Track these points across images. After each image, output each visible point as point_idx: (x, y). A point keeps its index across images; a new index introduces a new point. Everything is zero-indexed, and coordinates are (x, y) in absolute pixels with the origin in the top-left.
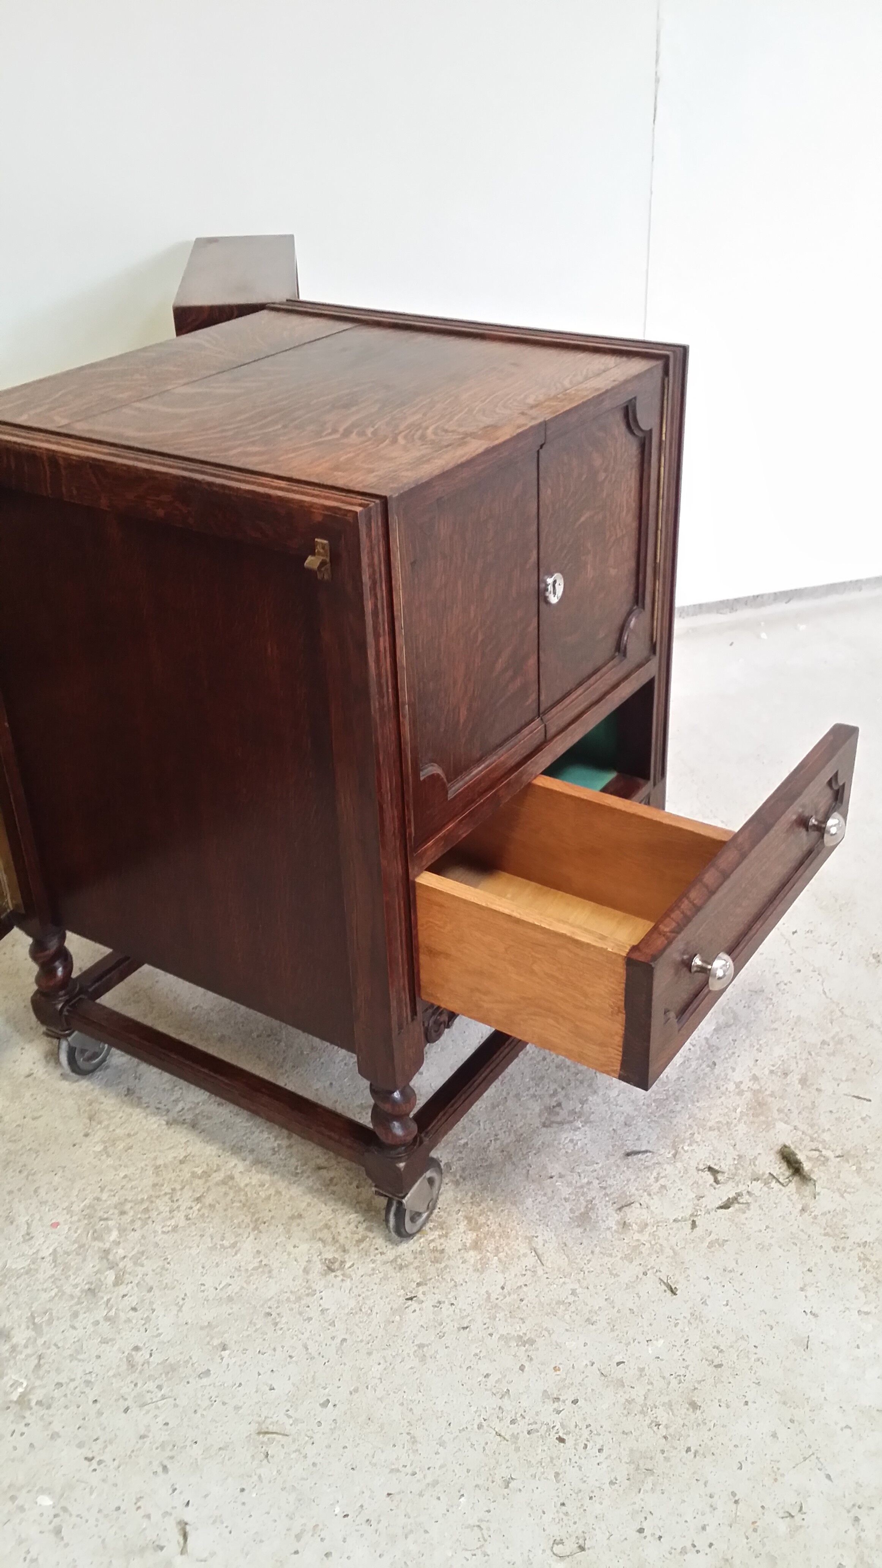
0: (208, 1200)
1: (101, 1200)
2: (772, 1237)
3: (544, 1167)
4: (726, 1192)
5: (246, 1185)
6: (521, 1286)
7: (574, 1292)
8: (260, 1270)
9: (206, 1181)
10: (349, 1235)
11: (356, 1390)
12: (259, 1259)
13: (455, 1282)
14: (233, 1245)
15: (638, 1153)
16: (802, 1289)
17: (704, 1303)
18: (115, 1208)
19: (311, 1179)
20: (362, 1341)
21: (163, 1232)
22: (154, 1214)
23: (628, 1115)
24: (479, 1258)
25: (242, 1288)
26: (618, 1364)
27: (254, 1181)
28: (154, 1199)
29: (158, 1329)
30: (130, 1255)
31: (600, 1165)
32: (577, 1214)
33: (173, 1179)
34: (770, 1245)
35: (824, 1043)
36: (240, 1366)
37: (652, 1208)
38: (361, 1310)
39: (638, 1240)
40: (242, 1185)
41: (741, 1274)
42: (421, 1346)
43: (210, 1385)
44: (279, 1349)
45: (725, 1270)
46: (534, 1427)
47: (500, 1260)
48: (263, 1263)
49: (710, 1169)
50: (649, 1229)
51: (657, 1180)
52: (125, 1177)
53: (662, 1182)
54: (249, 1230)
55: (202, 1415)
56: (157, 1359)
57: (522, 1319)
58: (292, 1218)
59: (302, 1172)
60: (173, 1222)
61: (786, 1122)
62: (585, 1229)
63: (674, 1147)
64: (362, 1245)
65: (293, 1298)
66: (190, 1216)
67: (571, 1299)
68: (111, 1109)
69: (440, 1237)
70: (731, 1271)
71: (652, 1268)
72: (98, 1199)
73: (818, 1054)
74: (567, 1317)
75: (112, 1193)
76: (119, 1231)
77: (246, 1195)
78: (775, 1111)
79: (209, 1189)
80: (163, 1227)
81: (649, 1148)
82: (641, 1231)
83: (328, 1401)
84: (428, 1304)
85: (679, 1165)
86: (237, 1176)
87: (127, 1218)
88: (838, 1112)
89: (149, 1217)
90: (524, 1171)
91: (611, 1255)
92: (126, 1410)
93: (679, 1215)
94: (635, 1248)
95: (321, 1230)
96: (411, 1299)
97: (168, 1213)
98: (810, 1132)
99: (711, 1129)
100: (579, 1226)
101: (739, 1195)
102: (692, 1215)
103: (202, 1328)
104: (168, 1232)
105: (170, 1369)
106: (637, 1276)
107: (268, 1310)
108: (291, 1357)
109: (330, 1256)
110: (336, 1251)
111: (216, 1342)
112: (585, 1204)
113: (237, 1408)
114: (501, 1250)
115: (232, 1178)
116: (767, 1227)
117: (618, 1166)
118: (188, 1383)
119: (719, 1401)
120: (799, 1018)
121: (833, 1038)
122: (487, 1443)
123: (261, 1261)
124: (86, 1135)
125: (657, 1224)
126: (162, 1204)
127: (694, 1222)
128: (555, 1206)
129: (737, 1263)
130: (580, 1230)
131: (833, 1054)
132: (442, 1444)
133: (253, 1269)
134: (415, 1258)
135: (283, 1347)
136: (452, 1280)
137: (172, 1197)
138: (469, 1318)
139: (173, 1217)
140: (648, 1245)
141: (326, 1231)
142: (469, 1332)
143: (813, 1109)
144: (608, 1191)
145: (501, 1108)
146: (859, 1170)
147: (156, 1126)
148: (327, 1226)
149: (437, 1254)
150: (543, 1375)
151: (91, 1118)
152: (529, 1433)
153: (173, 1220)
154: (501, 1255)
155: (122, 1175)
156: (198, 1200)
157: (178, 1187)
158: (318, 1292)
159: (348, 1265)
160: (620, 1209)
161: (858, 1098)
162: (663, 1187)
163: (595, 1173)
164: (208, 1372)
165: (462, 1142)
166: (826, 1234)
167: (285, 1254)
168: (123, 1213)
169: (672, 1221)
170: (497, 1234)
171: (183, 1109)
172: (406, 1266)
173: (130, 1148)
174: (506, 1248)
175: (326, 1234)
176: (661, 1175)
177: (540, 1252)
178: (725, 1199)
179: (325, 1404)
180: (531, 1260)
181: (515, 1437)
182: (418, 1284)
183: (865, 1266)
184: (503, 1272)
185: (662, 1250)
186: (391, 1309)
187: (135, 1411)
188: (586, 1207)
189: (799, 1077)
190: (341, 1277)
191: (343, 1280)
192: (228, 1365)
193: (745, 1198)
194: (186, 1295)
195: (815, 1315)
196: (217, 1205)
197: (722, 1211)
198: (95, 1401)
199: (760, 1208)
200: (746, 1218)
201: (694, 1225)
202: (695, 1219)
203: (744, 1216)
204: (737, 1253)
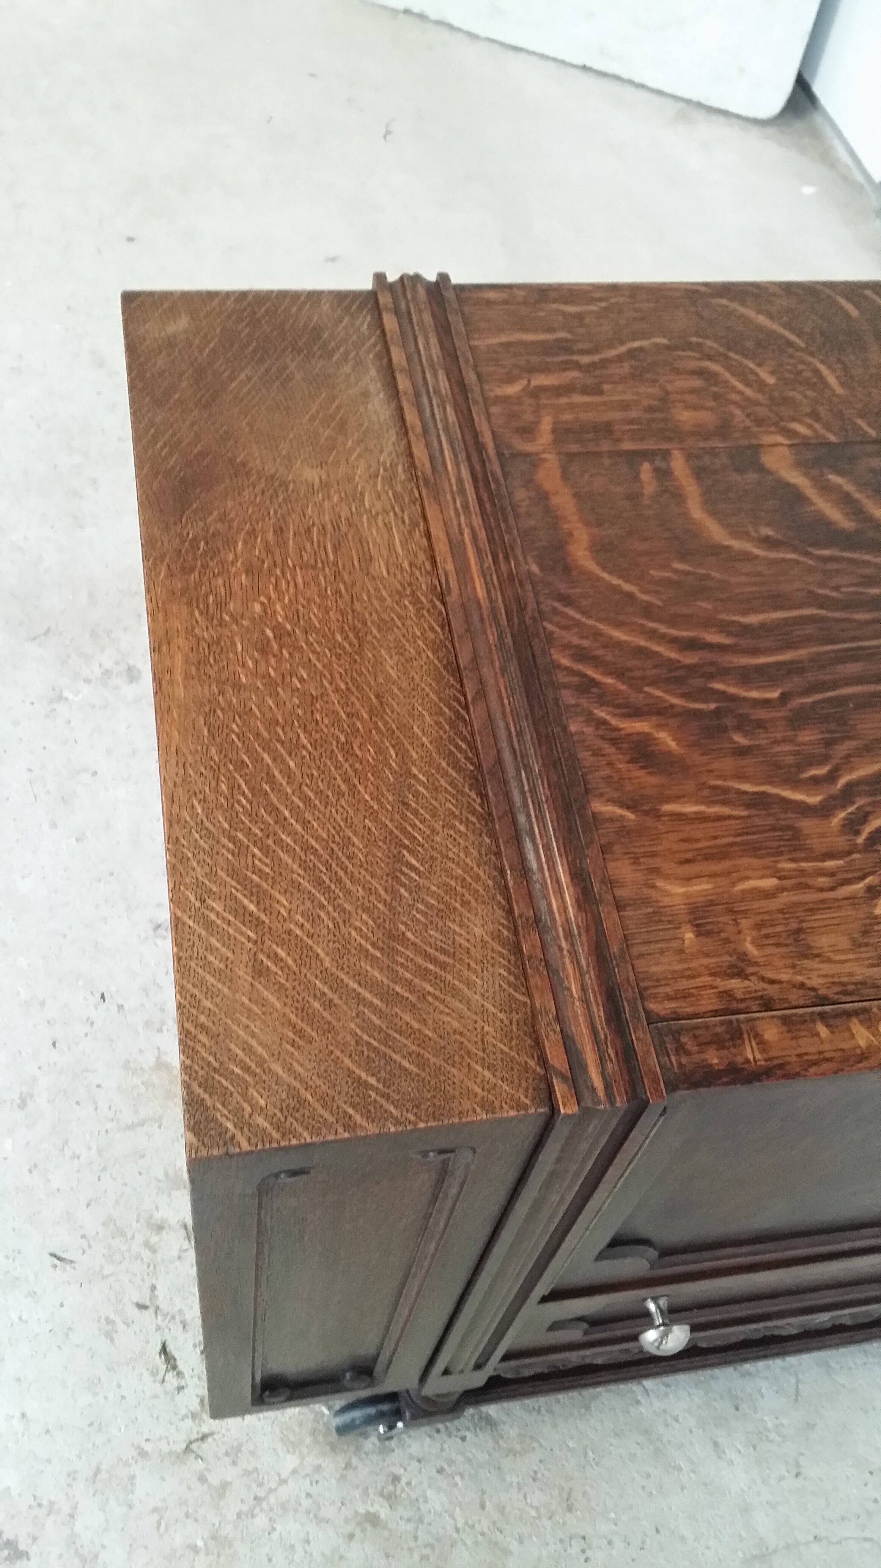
6: (95, 1104)
7: (76, 1156)
13: (115, 1040)
16: (23, 1415)
17: (30, 1295)
20: (61, 951)
34: (95, 1394)
36: (56, 852)
38: (96, 952)
39: (133, 1237)
41: (59, 1347)
42: (42, 1003)
43: (40, 830)
44: (68, 882)
45: (70, 1329)
47: (136, 1086)
50: (146, 1254)
56: (80, 789)
57: (53, 1101)
61: (294, 1472)
62: (160, 1182)
65: (123, 894)
67: (68, 1153)
70: (67, 1335)
71: (90, 1247)
74: (45, 1145)
82: (146, 1244)
84: (92, 1013)
88: (306, 1552)
91: (117, 1204)
93: (161, 1292)
94: (123, 1234)
96: (100, 997)
98: (272, 1500)
100: (167, 1175)
101: (180, 1374)
102: (157, 1309)
103: (107, 822)
105: (66, 800)
106: (82, 1228)
107: (116, 873)
108: (57, 892)
111: (88, 833)
114: (149, 1090)
116: (123, 1397)
118: (48, 813)
120: (507, 1552)
125: (152, 1266)
127: (146, 1308)
129: (77, 1346)
130: (161, 1176)
134: (153, 1006)
135: (69, 886)
136: (119, 1037)
138: (66, 1050)
140: (124, 1248)
142: (48, 1048)
143: (315, 1516)
146: (195, 1549)
149: (154, 1027)
154: (142, 1089)
158: (126, 916)
159: (155, 943)
160: (183, 1226)
164: (56, 828)
166: (98, 1471)
169: (154, 1282)
172: (147, 995)
174: (150, 1095)
177: (136, 1129)
178: (176, 1355)
180: (129, 1118)
182: (120, 1005)
183: (40, 1506)
184: (119, 1089)
185: (113, 1262)
186: (94, 979)
189: (383, 1516)
190: (141, 937)
192: (60, 843)
197: (159, 1347)
198: (44, 748)
199: (155, 1396)
200: (142, 1374)
201: (142, 1307)
202: (151, 1310)
203: (146, 1374)
204: (90, 1349)
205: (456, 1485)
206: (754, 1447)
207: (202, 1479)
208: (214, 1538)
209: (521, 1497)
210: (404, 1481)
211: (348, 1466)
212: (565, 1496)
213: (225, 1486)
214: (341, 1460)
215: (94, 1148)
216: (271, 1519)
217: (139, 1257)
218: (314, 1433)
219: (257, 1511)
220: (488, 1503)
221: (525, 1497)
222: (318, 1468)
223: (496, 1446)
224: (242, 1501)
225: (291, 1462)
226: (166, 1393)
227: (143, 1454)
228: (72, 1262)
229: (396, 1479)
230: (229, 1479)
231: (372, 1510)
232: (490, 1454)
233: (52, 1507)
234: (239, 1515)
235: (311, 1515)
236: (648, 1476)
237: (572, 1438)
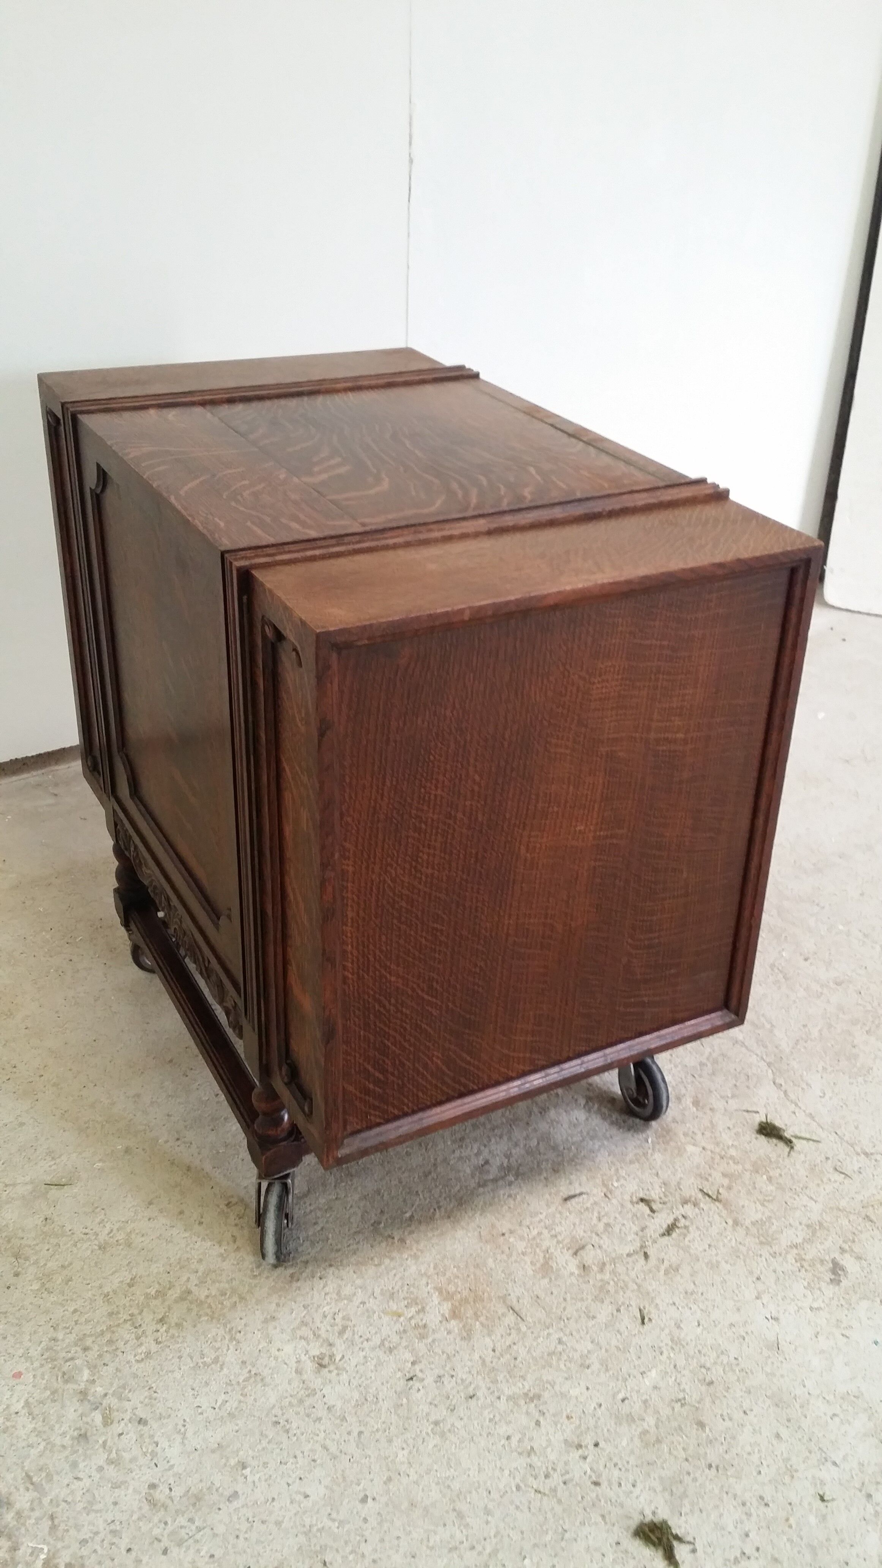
0: (174, 1318)
1: (58, 1340)
2: (717, 1255)
3: (493, 1226)
4: (663, 1220)
5: (207, 1297)
6: (510, 1346)
7: (560, 1341)
8: (252, 1380)
9: (164, 1301)
10: (329, 1328)
11: (390, 1479)
12: (247, 1370)
13: (448, 1354)
14: (216, 1360)
15: (574, 1196)
16: (757, 1298)
17: (679, 1327)
18: (76, 1345)
19: (271, 1279)
20: (378, 1430)
21: (138, 1361)
22: (120, 1344)
23: (553, 1161)
24: (461, 1326)
25: (240, 1402)
26: (623, 1400)
27: (214, 1292)
28: (114, 1329)
29: (168, 1462)
30: (111, 1392)
31: (544, 1214)
32: (538, 1265)
33: (127, 1305)
34: (718, 1262)
35: (702, 1064)
36: (266, 1480)
37: (604, 1247)
38: (366, 1400)
39: (602, 1280)
40: (203, 1297)
41: (702, 1294)
42: (436, 1423)
43: (243, 1507)
44: (299, 1455)
45: (686, 1293)
46: (567, 1477)
47: (482, 1324)
48: (253, 1373)
49: (642, 1200)
50: (608, 1268)
51: (599, 1220)
52: (75, 1311)
53: (605, 1220)
54: (227, 1341)
55: (246, 1539)
56: (177, 1492)
57: (522, 1377)
58: (266, 1321)
59: (260, 1274)
60: (143, 1349)
61: (695, 1145)
62: (551, 1279)
63: (605, 1185)
64: (345, 1337)
65: (295, 1402)
66: (160, 1339)
67: (560, 1348)
68: (35, 1243)
69: (418, 1312)
70: (692, 1293)
71: (623, 1304)
72: (55, 1340)
73: (700, 1076)
74: (562, 1366)
75: (68, 1331)
76: (89, 1368)
77: (210, 1307)
78: (682, 1136)
79: (170, 1308)
80: (135, 1356)
81: (583, 1190)
82: (601, 1271)
83: (366, 1497)
84: (430, 1380)
85: (614, 1201)
86: (194, 1289)
87: (92, 1355)
89: (117, 1349)
90: (476, 1233)
91: (582, 1300)
92: (165, 1552)
93: (629, 1249)
94: (601, 1288)
95: (299, 1328)
96: (411, 1379)
97: (135, 1341)
98: (717, 1151)
99: (631, 1162)
100: (543, 1277)
101: (676, 1220)
102: (642, 1247)
103: (213, 1451)
104: (142, 1360)
105: (197, 1499)
106: (612, 1314)
107: (274, 1419)
108: (314, 1461)
109: (316, 1352)
110: (322, 1346)
111: (233, 1462)
112: (542, 1255)
113: (278, 1523)
114: (479, 1313)
115: (189, 1292)
116: (710, 1246)
117: (560, 1213)
118: (219, 1509)
119: (722, 1415)
121: (708, 1059)
122: (530, 1502)
123: (250, 1371)
124: (17, 1275)
125: (613, 1261)
126: (126, 1333)
127: (645, 1253)
128: (516, 1261)
129: (694, 1284)
130: (546, 1281)
131: (714, 1073)
132: (488, 1512)
133: (244, 1381)
134: (401, 1338)
135: (303, 1452)
136: (443, 1352)
137: (133, 1323)
138: (473, 1386)
139: (141, 1344)
140: (612, 1283)
141: (304, 1328)
142: (478, 1399)
143: (713, 1128)
144: (560, 1238)
145: (434, 1175)
146: (770, 1179)
147: (89, 1252)
148: (304, 1323)
149: (421, 1331)
150: (559, 1426)
151: (17, 1256)
152: (565, 1483)
153: (143, 1347)
154: (482, 1319)
155: (71, 1309)
156: (162, 1321)
157: (136, 1312)
158: (318, 1391)
159: (338, 1358)
160: (575, 1254)
161: (748, 1111)
162: (608, 1225)
163: (542, 1224)
164: (235, 1495)
165: (408, 1215)
166: (762, 1243)
167: (272, 1359)
168: (86, 1349)
169: (625, 1256)
170: (471, 1300)
171: (112, 1231)
172: (395, 1348)
173: (70, 1280)
174: (484, 1312)
175: (305, 1331)
176: (603, 1214)
177: (517, 1309)
178: (665, 1226)
179: (364, 1500)
180: (511, 1318)
181: (554, 1490)
182: (413, 1363)
184: (489, 1335)
185: (626, 1286)
186: (396, 1392)
187: (174, 1551)
188: (545, 1256)
190: (335, 1372)
191: (338, 1374)
192: (254, 1482)
193: (682, 1222)
194: (184, 1421)
195: (776, 1319)
196: (185, 1323)
197: (666, 1238)
198: (129, 1550)
199: (698, 1228)
200: (689, 1241)
201: (646, 1256)
202: (646, 1250)
203: (686, 1239)
204: (692, 1276)
207: (730, 1188)
208: (757, 1172)
213: (724, 1175)
214: (673, 1125)
215: (547, 1332)
217: (613, 1272)
218: (668, 1143)
219: (728, 1156)
222: (685, 1135)
224: (728, 1164)
225: (690, 1148)
227: (736, 1223)
228: (640, 1310)
230: (721, 1175)
233: (799, 1259)
234: (737, 1163)
235: (713, 1130)
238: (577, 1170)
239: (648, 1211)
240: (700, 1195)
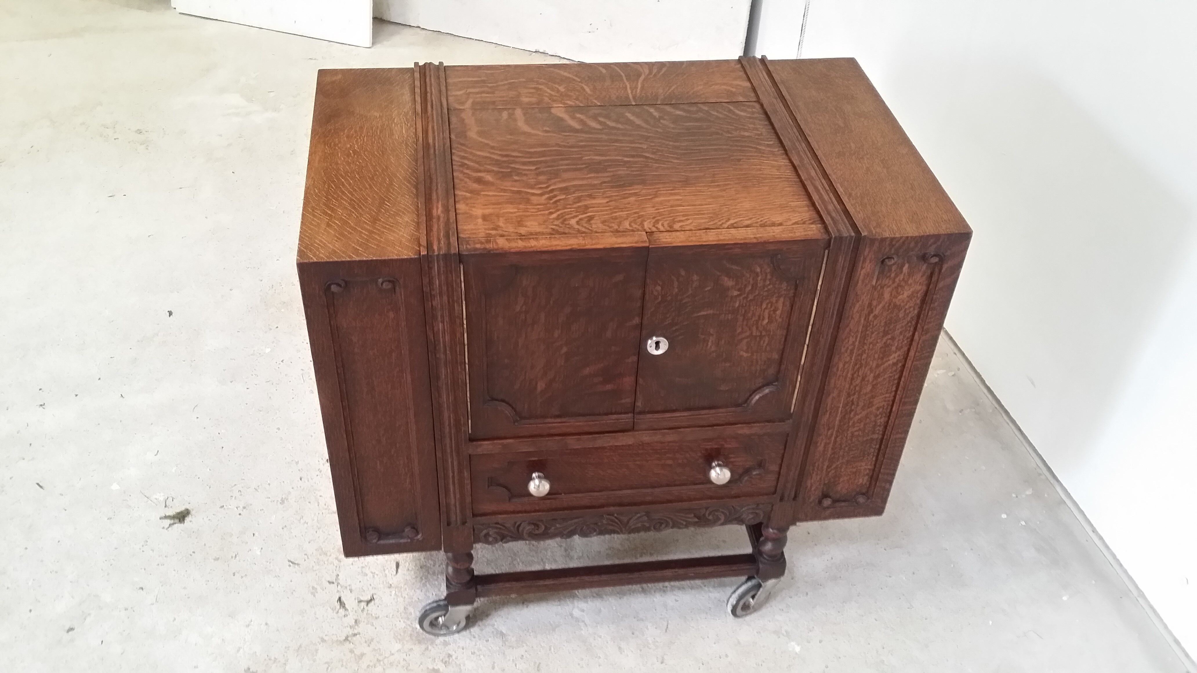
4: (351, 604)
15: (397, 568)
16: (266, 624)
34: (303, 616)
41: (288, 597)
53: (370, 575)
57: (297, 501)
61: (399, 651)
63: (396, 587)
67: (302, 522)
70: (292, 593)
74: (291, 519)
81: (398, 573)
85: (381, 586)
91: (324, 542)
93: (341, 577)
94: (326, 555)
98: (386, 661)
101: (346, 610)
102: (338, 584)
106: (305, 551)
108: (309, 418)
113: (288, 402)
116: (317, 618)
118: (308, 387)
122: (233, 480)
127: (333, 583)
129: (297, 597)
138: (306, 481)
140: (325, 560)
142: (298, 481)
143: (407, 669)
150: (261, 505)
162: (366, 575)
166: (300, 646)
169: (338, 573)
176: (376, 576)
178: (346, 602)
181: (231, 490)
183: (270, 659)
185: (319, 565)
195: (248, 626)
197: (337, 599)
200: (327, 610)
202: (335, 584)
203: (329, 609)
204: (303, 599)
205: (481, 659)
206: (641, 650)
207: (352, 651)
209: (514, 665)
210: (454, 657)
211: (427, 649)
212: (537, 665)
213: (363, 655)
214: (423, 647)
215: (316, 520)
216: (384, 669)
217: (332, 563)
219: (378, 665)
220: (496, 667)
221: (516, 665)
222: (411, 649)
223: (504, 645)
224: (371, 661)
225: (398, 646)
226: (338, 617)
227: (323, 640)
228: (298, 564)
229: (450, 656)
230: (365, 652)
231: (436, 668)
232: (500, 648)
233: (275, 660)
234: (368, 666)
235: (405, 668)
236: (582, 659)
237: (544, 642)
238: (416, 577)
239: (362, 599)
240: (356, 632)
